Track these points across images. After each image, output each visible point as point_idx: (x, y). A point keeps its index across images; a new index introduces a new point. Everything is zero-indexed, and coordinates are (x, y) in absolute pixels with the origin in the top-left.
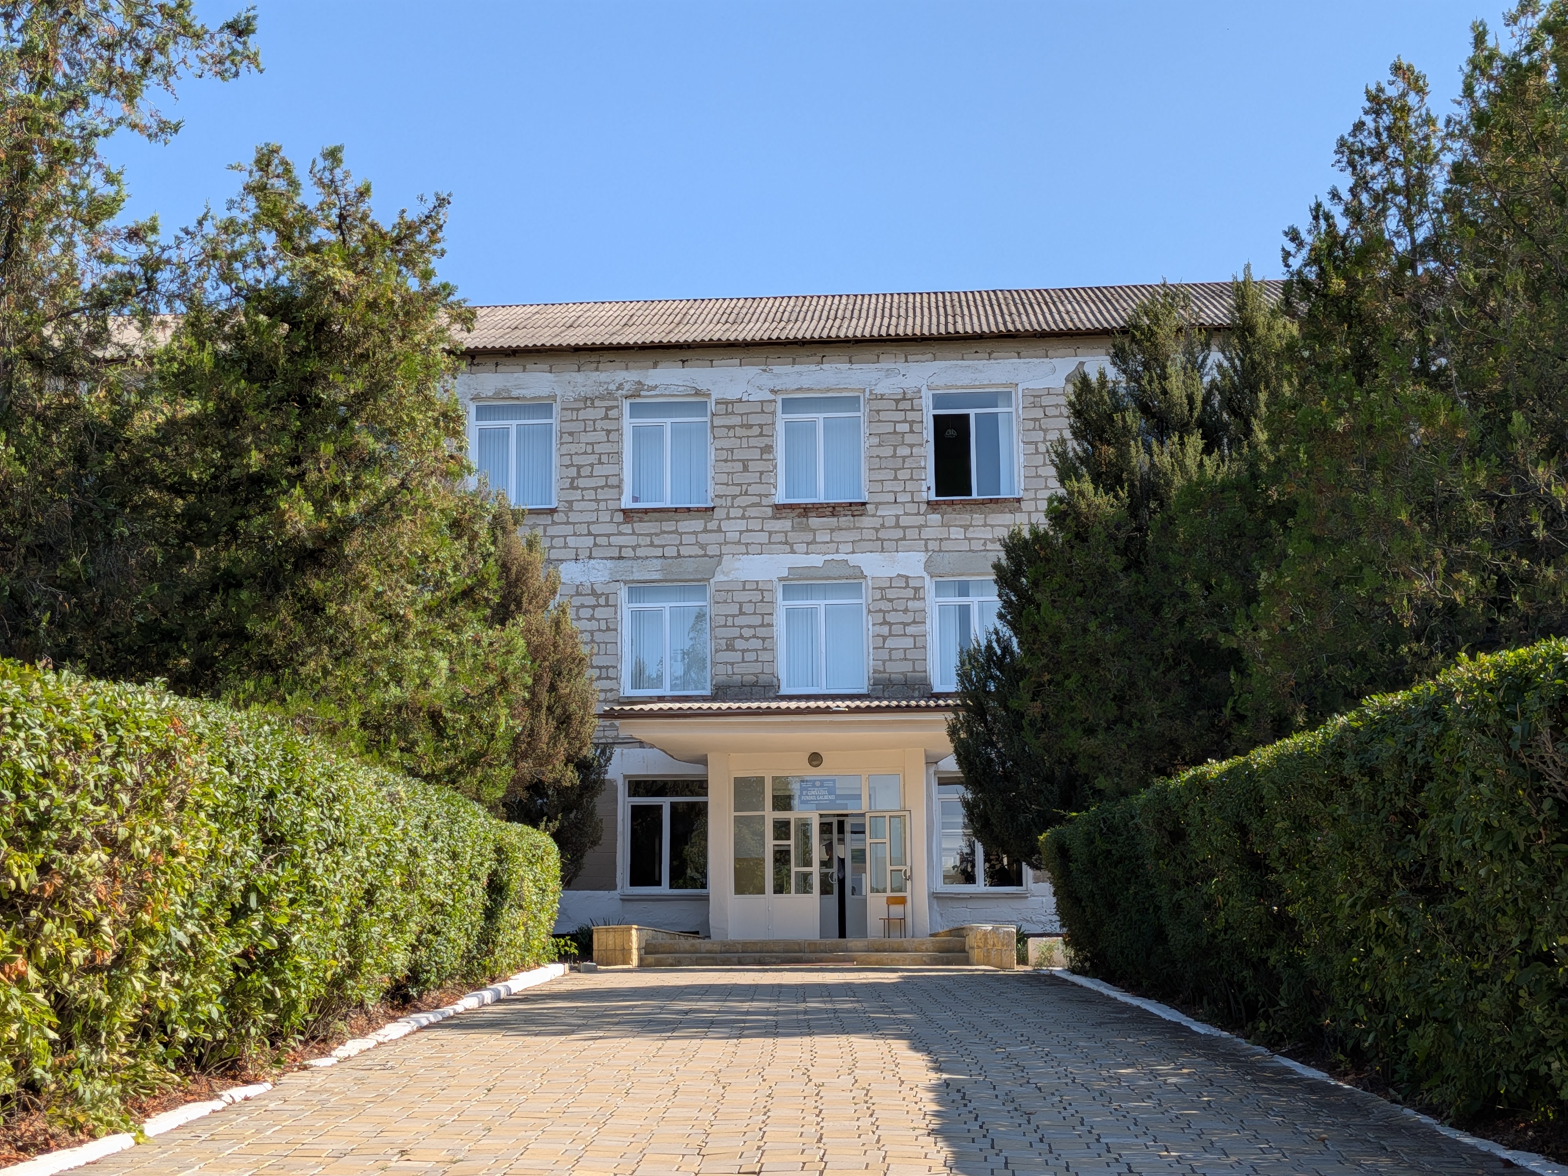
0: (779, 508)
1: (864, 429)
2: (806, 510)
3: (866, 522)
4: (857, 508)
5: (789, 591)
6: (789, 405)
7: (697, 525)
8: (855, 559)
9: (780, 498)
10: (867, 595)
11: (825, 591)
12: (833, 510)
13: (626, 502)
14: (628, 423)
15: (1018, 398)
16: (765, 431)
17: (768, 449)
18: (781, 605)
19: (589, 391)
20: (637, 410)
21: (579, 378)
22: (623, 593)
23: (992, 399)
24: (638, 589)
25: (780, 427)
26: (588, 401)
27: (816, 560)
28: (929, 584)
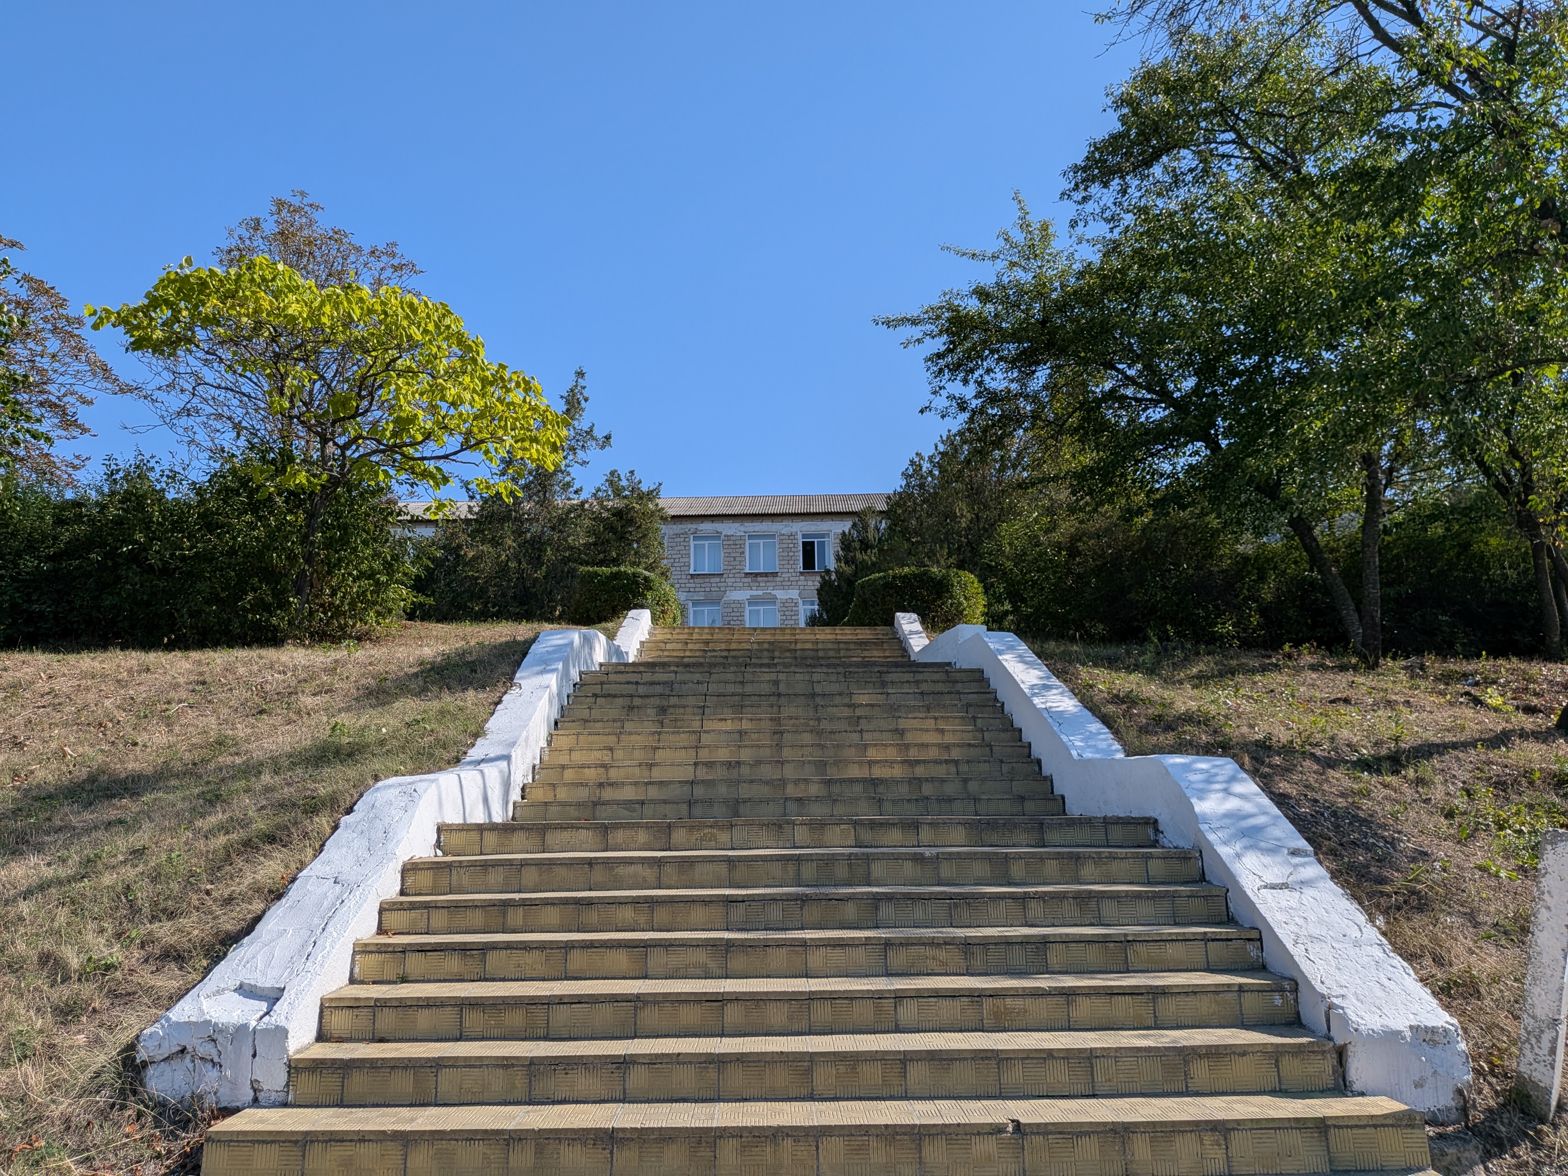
0: (747, 575)
1: (777, 546)
2: (757, 575)
3: (778, 579)
4: (775, 574)
5: (750, 604)
6: (750, 537)
7: (718, 580)
8: (773, 592)
9: (747, 571)
10: (778, 605)
11: (763, 604)
12: (766, 575)
13: (692, 572)
14: (692, 543)
15: (832, 535)
16: (742, 546)
17: (743, 553)
18: (748, 609)
19: (678, 532)
20: (695, 539)
21: (675, 527)
22: (690, 604)
23: (822, 536)
24: (696, 603)
25: (747, 545)
26: (678, 535)
27: (760, 593)
28: (800, 601)
